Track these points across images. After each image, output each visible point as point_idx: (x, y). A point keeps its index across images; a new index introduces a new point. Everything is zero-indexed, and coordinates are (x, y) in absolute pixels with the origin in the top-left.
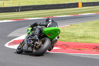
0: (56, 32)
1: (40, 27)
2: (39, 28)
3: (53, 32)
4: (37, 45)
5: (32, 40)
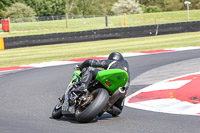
0: (119, 78)
1: (93, 69)
2: (91, 72)
3: (115, 79)
4: (83, 102)
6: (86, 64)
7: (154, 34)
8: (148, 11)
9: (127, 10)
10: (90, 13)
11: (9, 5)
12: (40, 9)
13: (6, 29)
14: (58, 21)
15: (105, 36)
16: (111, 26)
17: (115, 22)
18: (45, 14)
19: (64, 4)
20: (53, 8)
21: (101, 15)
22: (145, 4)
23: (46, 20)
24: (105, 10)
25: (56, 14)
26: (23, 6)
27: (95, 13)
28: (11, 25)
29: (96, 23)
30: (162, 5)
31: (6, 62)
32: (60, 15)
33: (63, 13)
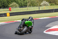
1: (24, 21)
5: (20, 27)
6: (23, 20)
7: (53, 12)
8: (51, 5)
9: (45, 5)
10: (34, 6)
11: (11, 3)
12: (20, 4)
13: (10, 10)
14: (25, 8)
15: (39, 12)
16: (40, 9)
17: (41, 8)
18: (21, 6)
19: (27, 3)
20: (24, 4)
21: (38, 6)
22: (50, 3)
23: (22, 7)
24: (39, 5)
25: (25, 6)
26: (15, 3)
27: (36, 6)
28: (11, 9)
29: (36, 9)
30: (55, 3)
31: (10, 20)
32: (26, 6)
33: (27, 6)
